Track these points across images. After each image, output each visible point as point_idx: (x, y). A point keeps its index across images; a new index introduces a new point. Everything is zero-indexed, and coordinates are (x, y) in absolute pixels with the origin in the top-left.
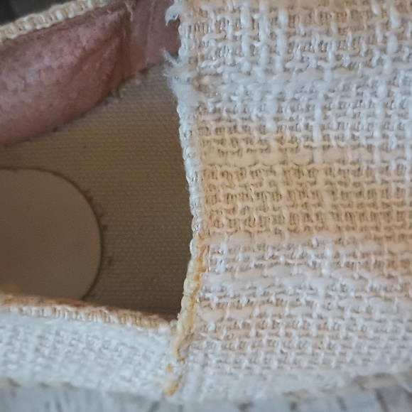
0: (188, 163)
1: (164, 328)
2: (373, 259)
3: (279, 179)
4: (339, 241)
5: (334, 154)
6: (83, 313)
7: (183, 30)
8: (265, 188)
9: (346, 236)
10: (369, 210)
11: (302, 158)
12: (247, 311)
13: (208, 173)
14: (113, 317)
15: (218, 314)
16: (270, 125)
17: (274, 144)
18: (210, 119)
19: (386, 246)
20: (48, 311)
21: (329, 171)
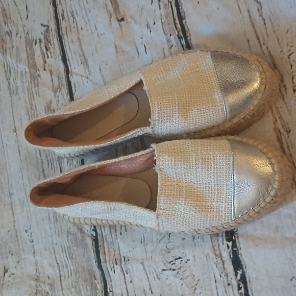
0: (159, 183)
1: (153, 213)
2: (192, 205)
3: (176, 187)
4: (185, 200)
5: (187, 184)
6: (140, 208)
7: (157, 161)
8: (172, 189)
9: (187, 199)
10: (193, 195)
11: (181, 184)
12: (169, 211)
13: (162, 185)
14: (145, 210)
15: (163, 211)
16: (175, 177)
17: (176, 181)
18: (163, 175)
19: (196, 202)
20: (133, 207)
21: (186, 187)
